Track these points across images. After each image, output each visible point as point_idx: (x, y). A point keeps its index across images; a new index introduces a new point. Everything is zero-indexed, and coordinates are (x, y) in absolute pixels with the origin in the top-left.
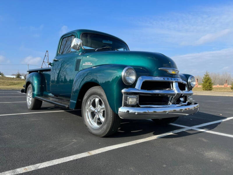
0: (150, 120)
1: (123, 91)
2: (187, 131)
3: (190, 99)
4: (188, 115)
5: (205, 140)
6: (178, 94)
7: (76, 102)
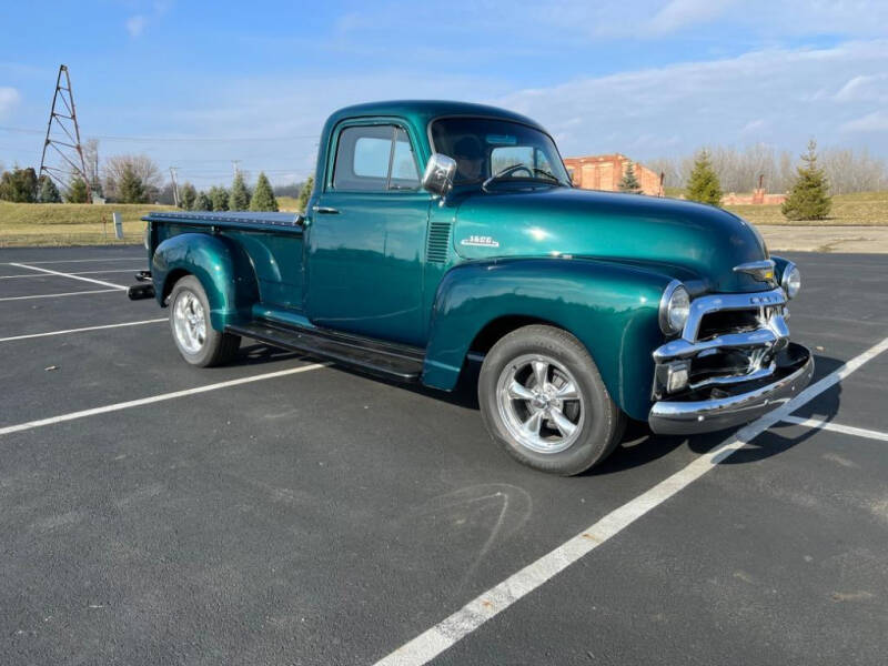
1: (657, 353)
2: (772, 430)
5: (847, 463)
7: (458, 370)
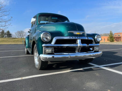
0: (78, 60)
1: (43, 45)
3: (96, 49)
4: (95, 58)
6: (80, 46)
